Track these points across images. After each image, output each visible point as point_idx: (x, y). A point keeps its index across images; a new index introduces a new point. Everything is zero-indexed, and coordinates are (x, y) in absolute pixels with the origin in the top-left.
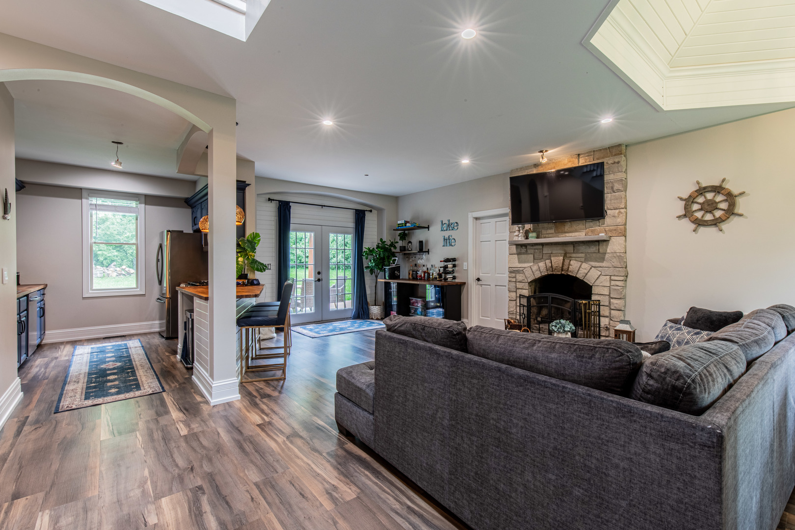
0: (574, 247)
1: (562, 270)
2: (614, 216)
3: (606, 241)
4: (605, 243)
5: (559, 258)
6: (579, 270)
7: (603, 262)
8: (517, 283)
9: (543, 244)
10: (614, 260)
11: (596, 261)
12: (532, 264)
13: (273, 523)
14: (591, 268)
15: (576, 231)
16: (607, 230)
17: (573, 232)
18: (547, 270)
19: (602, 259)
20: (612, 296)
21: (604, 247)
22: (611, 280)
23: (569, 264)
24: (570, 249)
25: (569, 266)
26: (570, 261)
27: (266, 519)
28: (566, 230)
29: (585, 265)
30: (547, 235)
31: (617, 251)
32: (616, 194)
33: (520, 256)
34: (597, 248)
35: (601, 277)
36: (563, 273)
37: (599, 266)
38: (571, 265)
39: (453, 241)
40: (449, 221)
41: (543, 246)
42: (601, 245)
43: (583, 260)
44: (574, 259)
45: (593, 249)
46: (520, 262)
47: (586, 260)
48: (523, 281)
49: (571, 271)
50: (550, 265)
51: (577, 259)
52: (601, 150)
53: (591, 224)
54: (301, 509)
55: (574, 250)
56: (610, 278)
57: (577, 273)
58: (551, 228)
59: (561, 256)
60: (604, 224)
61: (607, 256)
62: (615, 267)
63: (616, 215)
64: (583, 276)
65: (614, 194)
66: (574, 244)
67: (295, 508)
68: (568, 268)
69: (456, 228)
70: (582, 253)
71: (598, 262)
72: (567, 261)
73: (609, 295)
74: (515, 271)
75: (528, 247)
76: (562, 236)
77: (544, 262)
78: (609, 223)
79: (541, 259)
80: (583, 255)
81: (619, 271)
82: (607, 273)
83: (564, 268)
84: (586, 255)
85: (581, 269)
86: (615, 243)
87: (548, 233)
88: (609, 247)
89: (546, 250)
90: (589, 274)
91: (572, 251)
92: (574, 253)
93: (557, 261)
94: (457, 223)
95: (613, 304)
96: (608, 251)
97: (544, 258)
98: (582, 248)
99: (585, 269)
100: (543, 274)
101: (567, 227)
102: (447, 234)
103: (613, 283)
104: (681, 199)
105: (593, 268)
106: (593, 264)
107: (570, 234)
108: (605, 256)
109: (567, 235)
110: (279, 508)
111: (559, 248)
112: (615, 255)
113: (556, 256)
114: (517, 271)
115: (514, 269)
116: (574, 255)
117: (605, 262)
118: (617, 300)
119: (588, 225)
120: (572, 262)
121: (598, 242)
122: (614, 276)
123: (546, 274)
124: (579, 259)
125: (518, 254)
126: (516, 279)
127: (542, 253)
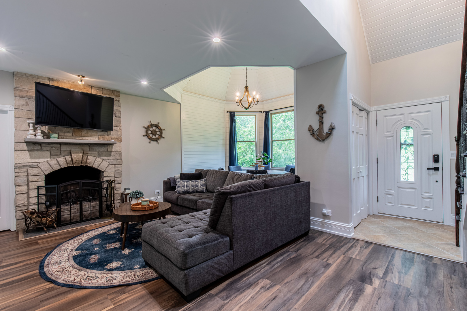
0: (89, 147)
1: (82, 163)
2: (117, 131)
3: (112, 144)
4: (111, 146)
5: (79, 154)
6: (94, 162)
7: (110, 157)
8: (30, 177)
9: (61, 144)
10: (117, 156)
11: (105, 156)
12: (49, 159)
13: (301, 303)
14: (103, 161)
15: (91, 136)
16: (112, 138)
17: (88, 137)
18: (67, 164)
19: (110, 155)
20: (116, 176)
21: (111, 148)
22: (115, 167)
23: (87, 159)
24: (86, 148)
25: (87, 160)
26: (88, 156)
27: (299, 308)
28: (83, 135)
29: (98, 159)
30: (65, 137)
31: (118, 151)
32: (117, 118)
33: (32, 152)
34: (106, 148)
35: (109, 166)
36: (82, 165)
37: (108, 159)
38: (89, 159)
41: (61, 145)
42: (108, 146)
43: (97, 155)
44: (90, 155)
45: (104, 149)
46: (31, 157)
47: (99, 156)
48: (38, 174)
49: (88, 163)
50: (70, 159)
51: (92, 155)
52: (107, 89)
53: (103, 133)
54: (285, 296)
55: (89, 149)
56: (115, 166)
57: (93, 164)
58: (68, 132)
59: (81, 153)
60: (110, 134)
61: (112, 153)
62: (117, 160)
63: (118, 130)
64: (98, 166)
65: (116, 118)
66: (90, 145)
67: (285, 299)
68: (86, 161)
70: (96, 151)
71: (107, 157)
72: (85, 157)
73: (115, 176)
74: (25, 166)
75: (44, 145)
76: (79, 138)
77: (64, 157)
78: (113, 134)
79: (60, 155)
80: (96, 152)
81: (120, 161)
82: (113, 163)
83: (83, 161)
84: (98, 152)
85: (96, 161)
86: (117, 146)
87: (65, 135)
88: (113, 148)
89: (64, 148)
90: (101, 164)
91: (88, 150)
92: (89, 151)
93: (77, 156)
95: (117, 181)
96: (113, 150)
97: (62, 154)
98: (97, 148)
99: (99, 161)
100: (62, 167)
101: (84, 132)
103: (117, 169)
104: (144, 127)
105: (104, 161)
106: (104, 158)
107: (86, 138)
108: (111, 153)
109: (84, 138)
110: (290, 305)
111: (77, 147)
112: (117, 153)
113: (76, 153)
114: (29, 166)
115: (25, 164)
116: (90, 152)
117: (111, 157)
118: (118, 178)
119: (99, 133)
120: (89, 157)
121: (107, 145)
122: (117, 164)
123: (66, 166)
124: (94, 155)
125: (28, 151)
126: (28, 174)
127: (61, 150)
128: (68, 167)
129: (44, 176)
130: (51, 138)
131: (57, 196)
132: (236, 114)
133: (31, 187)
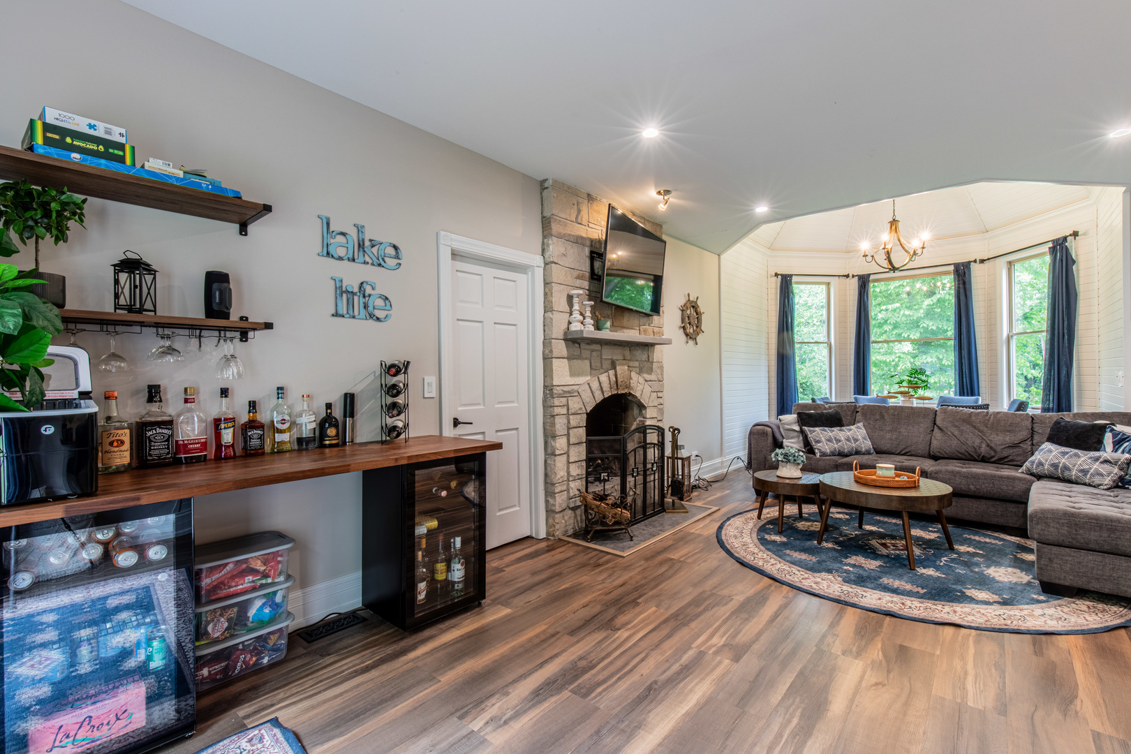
0: (630, 350)
1: (626, 387)
3: (654, 346)
4: (652, 348)
5: (623, 367)
6: (637, 386)
8: (571, 417)
9: (601, 342)
11: (647, 372)
12: (589, 378)
14: (645, 383)
15: (632, 328)
16: (654, 331)
18: (611, 388)
19: (651, 370)
21: (652, 353)
23: (630, 378)
24: (627, 353)
29: (640, 379)
31: (660, 360)
33: (572, 361)
34: (648, 354)
35: (652, 394)
37: (650, 379)
38: (632, 379)
39: (380, 302)
40: (360, 229)
41: (603, 344)
42: (648, 351)
43: (639, 369)
44: (632, 369)
45: (645, 355)
46: (572, 374)
47: (641, 373)
48: (579, 412)
49: (632, 389)
50: (615, 379)
53: (644, 320)
55: (630, 355)
56: (657, 395)
57: (636, 391)
58: (608, 317)
59: (626, 364)
60: (652, 323)
64: (640, 394)
66: (631, 346)
68: (630, 383)
69: (391, 262)
70: (636, 360)
71: (649, 374)
72: (629, 373)
74: (565, 392)
75: (583, 345)
77: (607, 374)
78: (655, 323)
79: (602, 368)
80: (638, 364)
81: (662, 385)
82: (655, 389)
86: (658, 350)
88: (655, 354)
89: (608, 353)
90: (645, 390)
91: (629, 358)
92: (631, 360)
93: (623, 372)
94: (395, 247)
96: (655, 359)
97: (604, 366)
98: (638, 354)
99: (641, 384)
100: (606, 395)
101: (626, 318)
102: (353, 275)
103: (659, 401)
104: (680, 308)
106: (646, 376)
107: (628, 332)
108: (653, 365)
109: (625, 331)
112: (659, 365)
113: (621, 364)
114: (569, 392)
115: (566, 389)
116: (631, 364)
117: (652, 374)
119: (641, 321)
120: (632, 374)
121: (648, 347)
123: (610, 394)
124: (636, 370)
125: (569, 358)
126: (568, 410)
127: (601, 358)
128: (612, 395)
129: (585, 416)
130: (604, 330)
131: (622, 458)
132: (794, 279)
133: (573, 440)
